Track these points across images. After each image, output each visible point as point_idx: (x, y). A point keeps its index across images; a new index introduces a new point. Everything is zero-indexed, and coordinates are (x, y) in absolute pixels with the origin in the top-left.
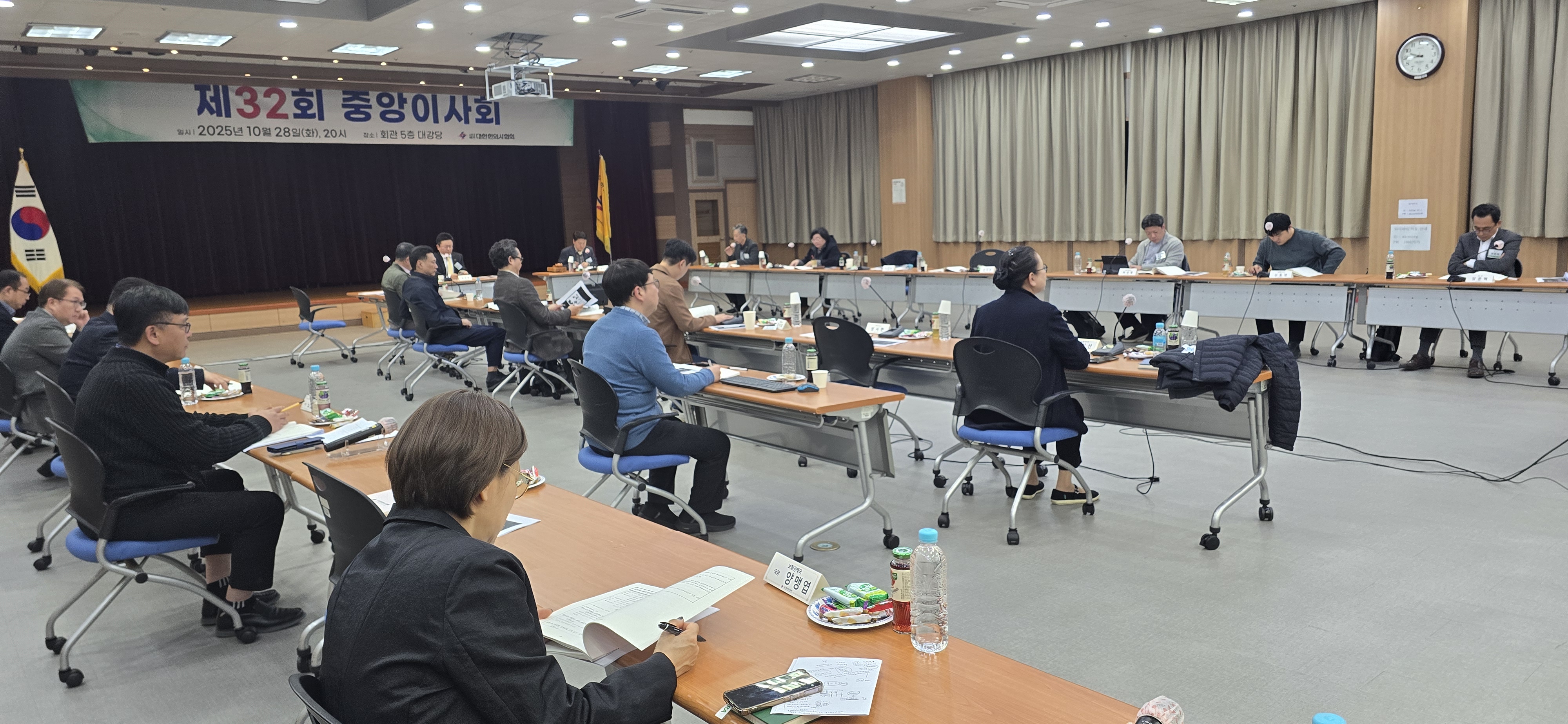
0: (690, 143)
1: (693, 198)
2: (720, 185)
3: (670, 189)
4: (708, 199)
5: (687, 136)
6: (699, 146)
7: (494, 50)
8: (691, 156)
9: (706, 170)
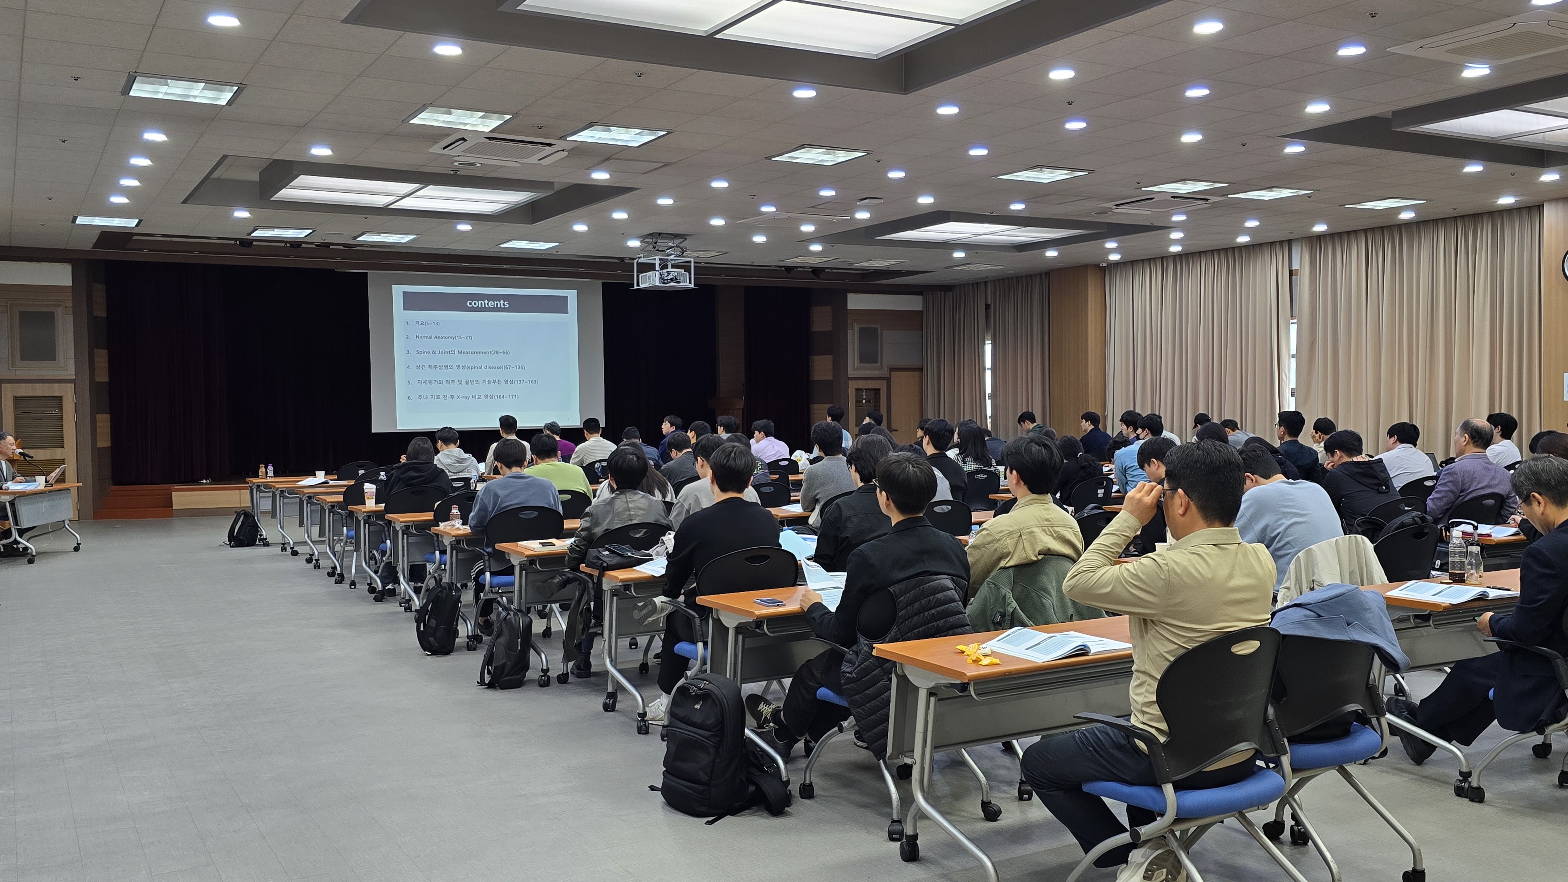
0: (853, 329)
1: (853, 386)
2: (884, 373)
3: (829, 377)
4: (870, 387)
5: (849, 322)
6: (862, 332)
7: (643, 244)
8: (853, 343)
9: (868, 356)
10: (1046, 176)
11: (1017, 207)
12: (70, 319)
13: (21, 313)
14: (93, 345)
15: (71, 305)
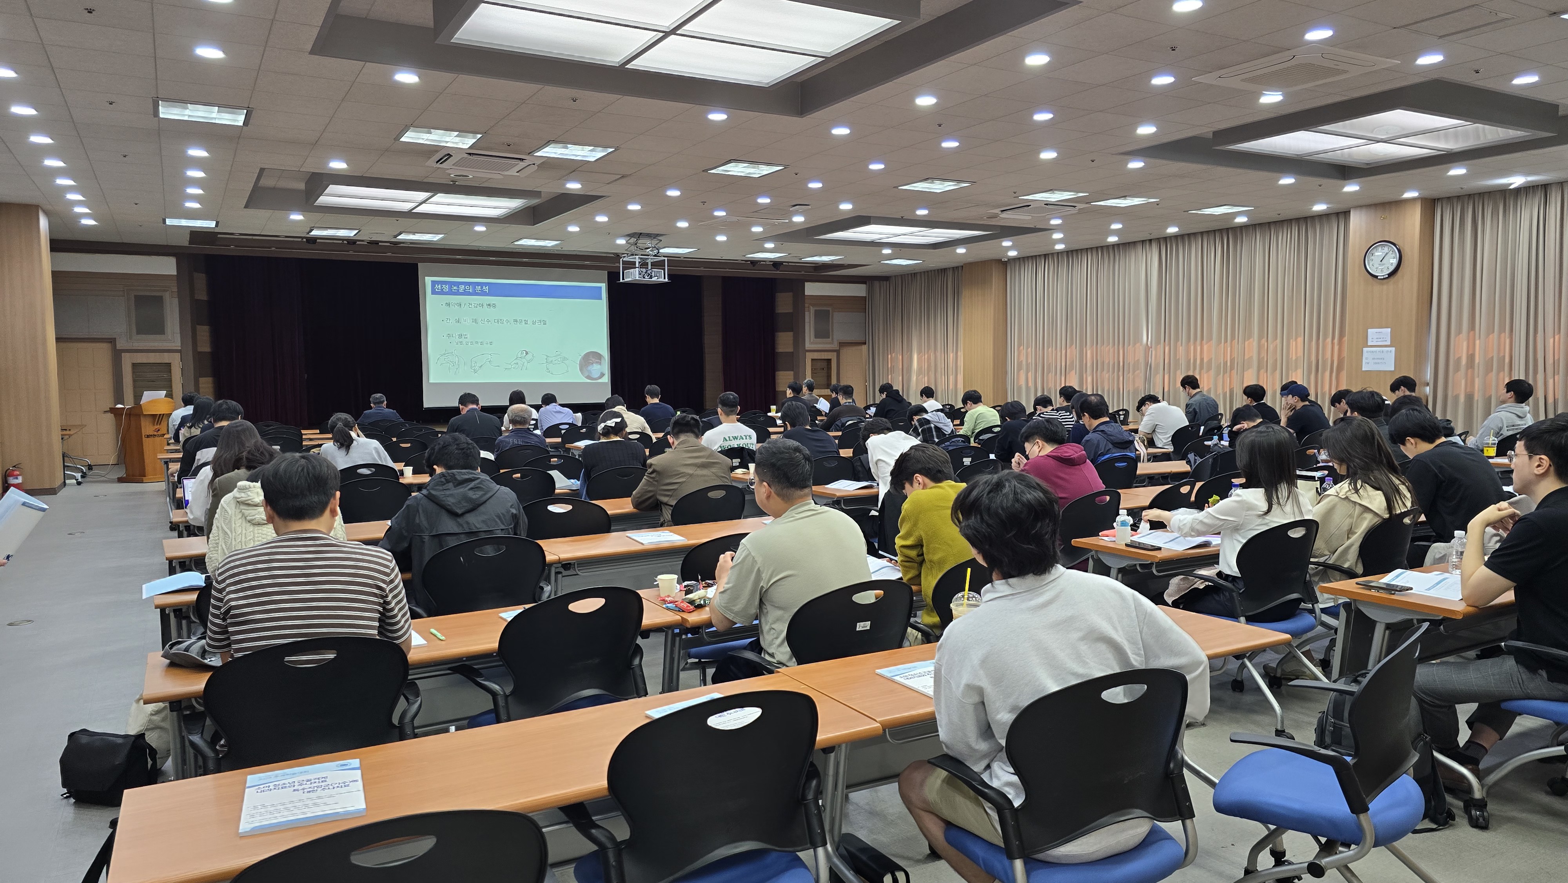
0: (809, 311)
1: (809, 357)
2: (835, 346)
3: (791, 350)
4: (823, 358)
5: (806, 305)
6: (817, 313)
7: (626, 243)
8: (810, 322)
9: (822, 333)
10: (938, 187)
11: (922, 212)
12: (176, 301)
13: (136, 296)
14: (196, 321)
15: (176, 290)
